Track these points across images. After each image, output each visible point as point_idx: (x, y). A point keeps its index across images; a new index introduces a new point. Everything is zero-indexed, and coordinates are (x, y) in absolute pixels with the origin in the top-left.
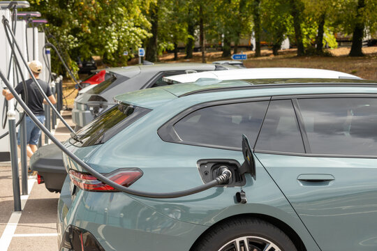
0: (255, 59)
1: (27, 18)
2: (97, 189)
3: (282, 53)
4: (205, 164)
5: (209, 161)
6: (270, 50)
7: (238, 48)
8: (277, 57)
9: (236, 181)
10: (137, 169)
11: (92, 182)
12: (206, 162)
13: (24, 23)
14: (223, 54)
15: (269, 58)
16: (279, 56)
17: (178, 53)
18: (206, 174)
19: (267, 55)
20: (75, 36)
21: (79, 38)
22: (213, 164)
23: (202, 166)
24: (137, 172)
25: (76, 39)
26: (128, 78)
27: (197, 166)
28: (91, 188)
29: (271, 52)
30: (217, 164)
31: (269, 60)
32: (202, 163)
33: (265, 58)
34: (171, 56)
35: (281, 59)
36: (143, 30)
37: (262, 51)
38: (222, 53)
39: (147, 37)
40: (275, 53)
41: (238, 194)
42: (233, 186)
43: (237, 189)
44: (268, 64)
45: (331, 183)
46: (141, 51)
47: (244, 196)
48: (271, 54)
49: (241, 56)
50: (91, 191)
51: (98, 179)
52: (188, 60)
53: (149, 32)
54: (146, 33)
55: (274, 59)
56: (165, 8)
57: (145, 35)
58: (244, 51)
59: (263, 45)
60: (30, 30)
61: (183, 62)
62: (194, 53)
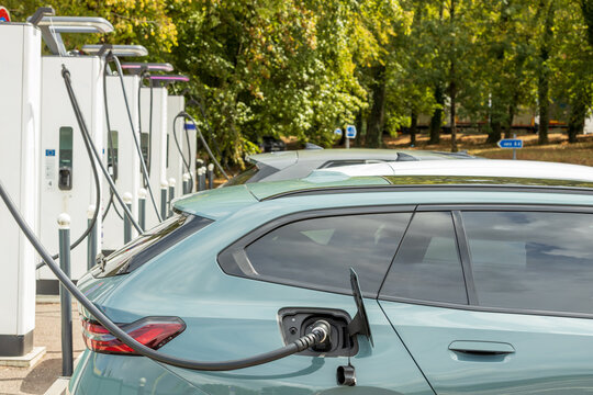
0: (539, 147)
1: (141, 72)
2: (111, 351)
3: (583, 140)
4: (293, 315)
5: (299, 311)
6: (564, 133)
7: (511, 129)
8: (573, 145)
9: (344, 346)
10: (178, 319)
11: (103, 337)
12: (293, 312)
13: (137, 79)
14: (487, 139)
15: (559, 146)
16: (577, 144)
17: (417, 136)
18: (293, 332)
19: (558, 142)
20: (248, 105)
21: (253, 107)
22: (306, 316)
23: (288, 319)
24: (177, 323)
25: (248, 110)
26: (278, 170)
27: (278, 318)
28: (103, 348)
29: (565, 137)
30: (313, 316)
31: (558, 150)
32: (287, 314)
33: (554, 146)
34: (406, 140)
35: (580, 148)
36: (355, 98)
37: (551, 136)
38: (486, 136)
39: (361, 109)
40: (572, 140)
41: (341, 370)
42: (336, 356)
43: (342, 361)
44: (558, 156)
45: (508, 359)
46: (350, 129)
47: (352, 373)
48: (563, 140)
49: (513, 142)
50: (101, 352)
51: (111, 332)
52: (432, 146)
53: (363, 101)
54: (359, 102)
55: (567, 149)
56: (398, 65)
57: (356, 104)
58: (523, 135)
59: (553, 127)
60: (146, 91)
61: (424, 149)
62: (442, 136)
